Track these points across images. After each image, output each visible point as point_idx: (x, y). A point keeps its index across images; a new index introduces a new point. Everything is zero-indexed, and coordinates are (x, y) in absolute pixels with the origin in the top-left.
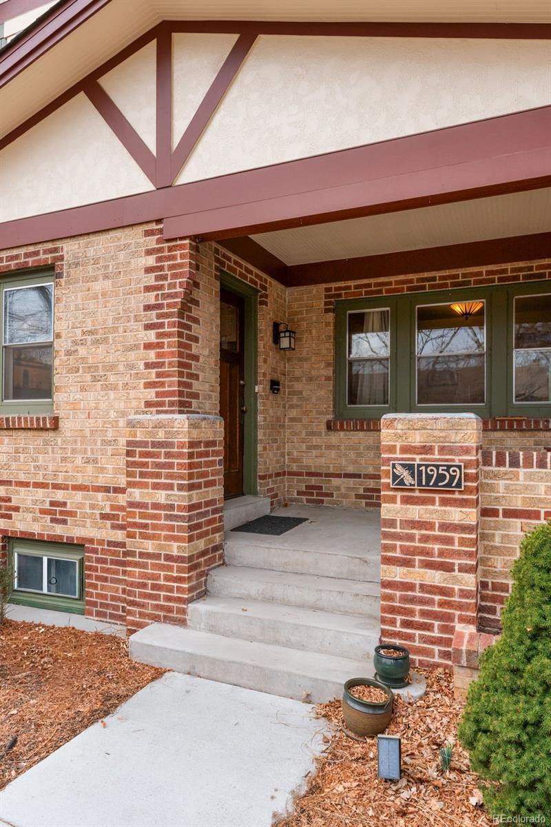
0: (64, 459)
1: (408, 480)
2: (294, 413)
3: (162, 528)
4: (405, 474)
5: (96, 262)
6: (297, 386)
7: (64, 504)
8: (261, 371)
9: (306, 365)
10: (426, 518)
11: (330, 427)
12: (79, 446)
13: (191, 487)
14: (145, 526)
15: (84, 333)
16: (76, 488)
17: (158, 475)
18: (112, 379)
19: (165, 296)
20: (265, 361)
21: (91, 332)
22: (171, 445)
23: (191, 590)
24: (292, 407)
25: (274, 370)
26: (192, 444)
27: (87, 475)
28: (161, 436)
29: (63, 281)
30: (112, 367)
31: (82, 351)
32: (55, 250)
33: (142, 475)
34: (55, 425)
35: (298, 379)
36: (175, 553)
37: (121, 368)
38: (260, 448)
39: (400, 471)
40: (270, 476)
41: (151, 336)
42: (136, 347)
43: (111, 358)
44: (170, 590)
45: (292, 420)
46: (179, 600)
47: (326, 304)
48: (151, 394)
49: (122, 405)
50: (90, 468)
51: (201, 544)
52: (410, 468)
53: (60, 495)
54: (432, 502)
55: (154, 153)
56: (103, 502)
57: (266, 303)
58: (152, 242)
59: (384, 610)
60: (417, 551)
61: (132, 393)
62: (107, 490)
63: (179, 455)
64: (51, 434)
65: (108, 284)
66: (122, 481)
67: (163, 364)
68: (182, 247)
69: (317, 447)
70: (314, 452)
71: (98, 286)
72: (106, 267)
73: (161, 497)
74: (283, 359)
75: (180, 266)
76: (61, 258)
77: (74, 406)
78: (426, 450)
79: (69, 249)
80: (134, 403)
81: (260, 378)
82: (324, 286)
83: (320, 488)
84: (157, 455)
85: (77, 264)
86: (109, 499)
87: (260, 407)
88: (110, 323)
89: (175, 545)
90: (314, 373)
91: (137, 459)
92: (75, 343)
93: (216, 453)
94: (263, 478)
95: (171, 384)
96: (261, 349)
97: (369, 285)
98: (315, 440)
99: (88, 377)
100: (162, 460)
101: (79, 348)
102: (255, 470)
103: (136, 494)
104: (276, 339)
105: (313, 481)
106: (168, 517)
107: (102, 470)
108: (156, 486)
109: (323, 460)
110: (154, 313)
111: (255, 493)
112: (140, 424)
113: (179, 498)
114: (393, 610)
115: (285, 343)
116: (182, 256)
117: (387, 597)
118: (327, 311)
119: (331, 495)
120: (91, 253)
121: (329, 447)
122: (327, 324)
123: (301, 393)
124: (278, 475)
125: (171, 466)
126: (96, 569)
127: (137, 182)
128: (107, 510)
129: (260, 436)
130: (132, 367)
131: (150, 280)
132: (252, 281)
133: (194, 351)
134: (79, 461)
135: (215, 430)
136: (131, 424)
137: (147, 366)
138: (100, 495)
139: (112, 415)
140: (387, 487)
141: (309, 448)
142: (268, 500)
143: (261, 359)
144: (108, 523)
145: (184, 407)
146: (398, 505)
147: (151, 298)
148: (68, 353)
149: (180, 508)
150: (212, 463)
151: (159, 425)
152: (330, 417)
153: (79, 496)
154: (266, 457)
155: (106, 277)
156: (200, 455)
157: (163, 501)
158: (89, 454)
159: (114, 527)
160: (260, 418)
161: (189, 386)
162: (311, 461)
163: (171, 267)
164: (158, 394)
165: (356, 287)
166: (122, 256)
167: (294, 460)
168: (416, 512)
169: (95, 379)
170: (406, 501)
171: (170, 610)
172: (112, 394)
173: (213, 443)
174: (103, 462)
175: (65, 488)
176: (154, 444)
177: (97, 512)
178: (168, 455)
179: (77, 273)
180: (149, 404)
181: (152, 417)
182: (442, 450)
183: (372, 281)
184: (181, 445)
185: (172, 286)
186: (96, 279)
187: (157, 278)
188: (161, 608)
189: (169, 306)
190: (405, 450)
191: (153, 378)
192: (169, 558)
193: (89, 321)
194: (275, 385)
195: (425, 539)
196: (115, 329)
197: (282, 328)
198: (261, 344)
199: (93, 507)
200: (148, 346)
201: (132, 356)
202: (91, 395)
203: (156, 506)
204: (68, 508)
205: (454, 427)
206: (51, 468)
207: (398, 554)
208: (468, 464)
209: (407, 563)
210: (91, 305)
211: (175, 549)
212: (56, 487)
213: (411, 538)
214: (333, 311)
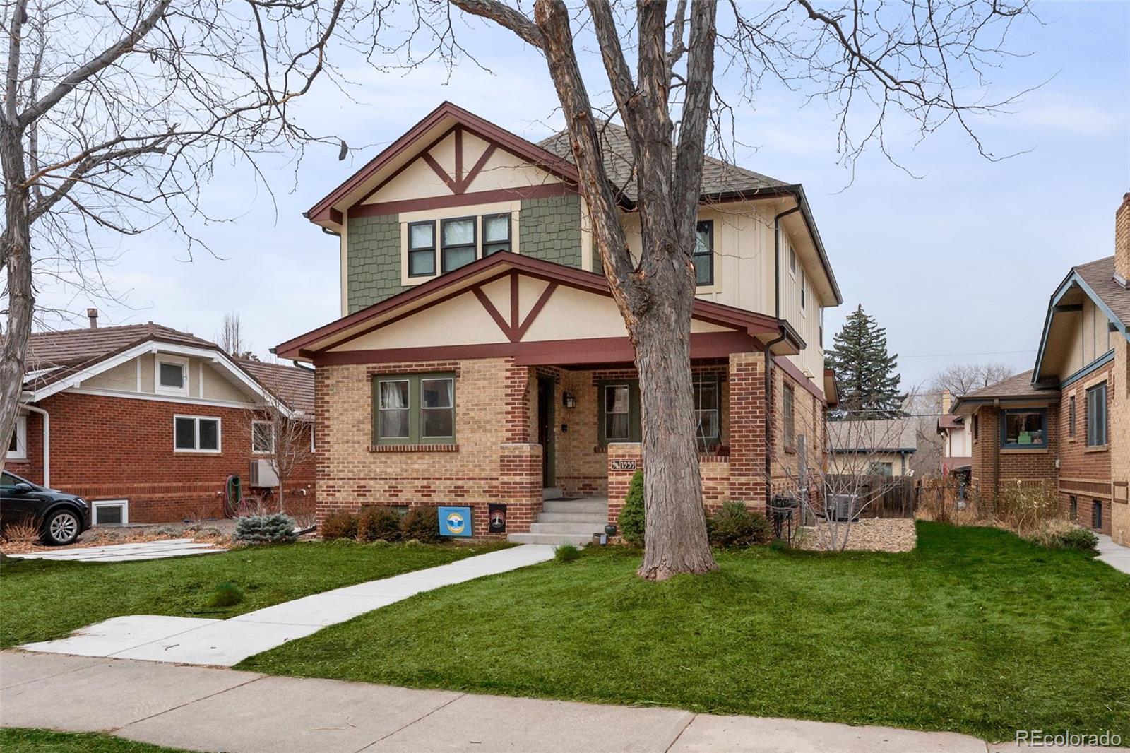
0: (462, 466)
1: (618, 467)
2: (575, 443)
3: (518, 492)
4: (616, 465)
5: (479, 372)
6: (577, 428)
7: (463, 487)
8: (557, 420)
9: (582, 416)
10: (624, 480)
11: (596, 450)
12: (470, 459)
13: (532, 475)
14: (510, 492)
15: (473, 405)
16: (469, 479)
17: (516, 470)
18: (489, 427)
19: (515, 391)
20: (559, 415)
21: (477, 405)
22: (522, 457)
23: (531, 518)
24: (574, 440)
25: (564, 419)
26: (531, 456)
27: (476, 472)
28: (517, 453)
29: (460, 379)
30: (489, 422)
31: (472, 414)
32: (456, 364)
33: (508, 470)
34: (457, 450)
35: (577, 424)
36: (524, 502)
37: (493, 422)
38: (556, 462)
39: (614, 464)
40: (562, 478)
41: (509, 408)
42: (502, 413)
43: (488, 418)
44: (522, 518)
45: (575, 447)
46: (527, 522)
47: (593, 381)
48: (509, 435)
49: (494, 440)
50: (477, 470)
51: (535, 500)
52: (618, 462)
53: (460, 483)
54: (626, 475)
55: (510, 326)
56: (485, 485)
57: (559, 383)
58: (509, 365)
59: (610, 515)
60: (620, 493)
61: (500, 434)
62: (487, 479)
63: (525, 461)
64: (455, 453)
65: (486, 383)
66: (495, 475)
67: (515, 421)
68: (523, 369)
69: (588, 463)
70: (587, 465)
71: (480, 384)
72: (485, 375)
73: (517, 479)
74: (568, 412)
75: (523, 378)
76: (460, 368)
77: (468, 440)
78: (623, 456)
79: (464, 364)
80: (500, 439)
81: (556, 424)
82: (592, 371)
83: (590, 485)
84: (516, 461)
85: (468, 372)
86: (487, 483)
87: (556, 440)
88: (487, 401)
89: (524, 499)
90: (587, 420)
91: (506, 463)
92: (468, 409)
93: (540, 461)
94: (558, 478)
95: (519, 430)
96: (557, 408)
97: (616, 373)
98: (589, 459)
99: (475, 426)
100: (518, 463)
101: (470, 412)
102: (554, 473)
103: (506, 479)
104: (565, 403)
105: (587, 481)
106: (520, 488)
107: (484, 470)
108: (515, 475)
109: (592, 470)
110: (510, 398)
111: (554, 487)
112: (507, 448)
113: (526, 479)
114: (613, 515)
115: (570, 404)
116: (524, 373)
117: (611, 511)
118: (594, 385)
119: (597, 489)
120: (476, 367)
121: (596, 462)
122: (594, 393)
123: (579, 431)
124: (566, 478)
125: (522, 465)
126: (480, 517)
127: (502, 338)
128: (487, 489)
129: (556, 456)
130: (500, 422)
131: (508, 382)
132: (552, 374)
133: (528, 415)
134: (471, 466)
135: (539, 450)
136: (502, 448)
137: (507, 422)
138: (482, 482)
139: (489, 444)
140: (610, 470)
141: (585, 463)
142: (561, 490)
143: (557, 413)
144: (488, 494)
145: (525, 440)
146: (614, 476)
147: (509, 391)
148: (464, 414)
149: (526, 483)
150: (538, 465)
151: (516, 448)
152: (596, 445)
153: (471, 483)
154: (560, 467)
155: (485, 379)
156: (535, 461)
157: (518, 481)
158: (476, 463)
159: (490, 496)
160: (556, 446)
161: (526, 430)
162: (585, 470)
163: (518, 378)
164: (512, 435)
165: (610, 373)
166: (493, 371)
167: (574, 470)
168: (620, 478)
169: (479, 427)
170: (617, 475)
171: (522, 527)
172: (489, 435)
173: (538, 457)
174: (484, 466)
175: (463, 479)
176: (514, 457)
177: (481, 490)
178: (520, 461)
179: (470, 376)
180: (508, 439)
181: (510, 445)
182: (629, 456)
183: (619, 370)
184: (526, 457)
185: (520, 386)
186: (479, 380)
187: (512, 382)
188: (518, 526)
189: (518, 395)
190: (616, 456)
191: (510, 427)
192: (521, 505)
193: (476, 400)
194: (564, 427)
195: (623, 488)
196: (490, 404)
197: (568, 395)
198: (557, 405)
199: (478, 487)
200: (507, 413)
201: (499, 417)
202: (477, 435)
203: (515, 483)
204: (465, 489)
205: (633, 448)
206: (454, 469)
207: (614, 494)
208: (637, 461)
209: (617, 497)
210: (477, 392)
211: (524, 501)
212: (458, 479)
213: (619, 488)
214: (597, 386)
